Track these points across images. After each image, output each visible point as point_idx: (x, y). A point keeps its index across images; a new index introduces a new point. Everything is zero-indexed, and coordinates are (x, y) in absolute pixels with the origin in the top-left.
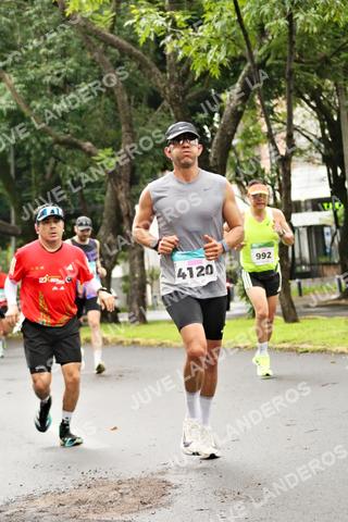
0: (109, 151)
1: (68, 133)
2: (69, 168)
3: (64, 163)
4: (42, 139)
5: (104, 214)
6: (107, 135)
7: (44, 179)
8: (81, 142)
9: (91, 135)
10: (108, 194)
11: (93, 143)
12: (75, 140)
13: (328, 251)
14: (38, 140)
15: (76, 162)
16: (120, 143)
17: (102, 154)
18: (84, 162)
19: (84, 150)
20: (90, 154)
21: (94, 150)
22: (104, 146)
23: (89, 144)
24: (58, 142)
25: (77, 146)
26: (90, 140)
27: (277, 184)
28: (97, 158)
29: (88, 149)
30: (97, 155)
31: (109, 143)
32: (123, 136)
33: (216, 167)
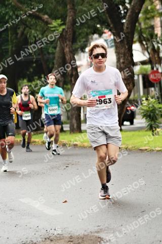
0: (59, 21)
2: (33, 32)
3: (30, 29)
4: (16, 13)
6: (58, 11)
7: (16, 38)
8: (41, 15)
9: (48, 10)
10: (58, 49)
11: (49, 16)
12: (38, 13)
14: (14, 13)
15: (38, 28)
16: (66, 16)
17: (55, 23)
18: (43, 28)
19: (43, 21)
20: (47, 23)
21: (49, 20)
22: (56, 18)
23: (46, 16)
26: (47, 14)
28: (51, 26)
29: (46, 20)
30: (51, 24)
31: (59, 16)
32: (68, 12)
33: (128, 33)
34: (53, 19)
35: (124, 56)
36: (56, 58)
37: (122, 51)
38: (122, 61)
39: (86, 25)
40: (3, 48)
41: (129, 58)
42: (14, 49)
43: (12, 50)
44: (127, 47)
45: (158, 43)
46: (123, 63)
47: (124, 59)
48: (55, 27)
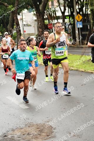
0: (12, 6)
5: (9, 22)
8: (4, 3)
9: (7, 1)
10: (10, 17)
13: (67, 30)
15: (3, 9)
16: (15, 4)
17: (10, 7)
20: (6, 7)
21: (8, 5)
23: (6, 4)
27: (54, 13)
28: (8, 8)
29: (6, 5)
30: (8, 7)
31: (11, 3)
32: (16, 1)
33: (42, 12)
35: (41, 22)
36: (10, 20)
37: (40, 20)
38: (40, 24)
39: (23, 7)
41: (43, 23)
44: (42, 18)
45: (51, 12)
46: (40, 25)
47: (41, 23)
48: (10, 8)
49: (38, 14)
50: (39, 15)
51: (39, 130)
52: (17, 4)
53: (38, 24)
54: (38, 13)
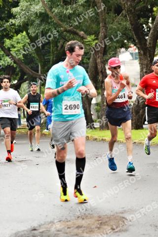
0: (93, 37)
1: (72, 26)
4: (57, 29)
6: (92, 28)
7: (57, 50)
8: (78, 31)
9: (84, 28)
10: (91, 60)
11: (84, 32)
12: (75, 30)
16: (99, 33)
17: (89, 38)
19: (80, 36)
20: (83, 38)
21: (85, 36)
22: (90, 34)
23: (82, 32)
24: (66, 31)
25: (75, 33)
26: (83, 30)
28: (86, 40)
29: (82, 35)
30: (86, 39)
31: (93, 32)
32: (101, 29)
33: (150, 47)
34: (88, 35)
35: (147, 66)
36: (90, 67)
37: (145, 62)
38: (144, 70)
40: (46, 58)
42: (54, 59)
43: (53, 60)
44: (149, 59)
46: (146, 72)
47: (146, 69)
48: (89, 41)
49: (142, 52)
50: (145, 54)
51: (100, 222)
52: (103, 34)
53: (141, 72)
54: (143, 50)
